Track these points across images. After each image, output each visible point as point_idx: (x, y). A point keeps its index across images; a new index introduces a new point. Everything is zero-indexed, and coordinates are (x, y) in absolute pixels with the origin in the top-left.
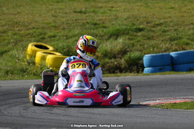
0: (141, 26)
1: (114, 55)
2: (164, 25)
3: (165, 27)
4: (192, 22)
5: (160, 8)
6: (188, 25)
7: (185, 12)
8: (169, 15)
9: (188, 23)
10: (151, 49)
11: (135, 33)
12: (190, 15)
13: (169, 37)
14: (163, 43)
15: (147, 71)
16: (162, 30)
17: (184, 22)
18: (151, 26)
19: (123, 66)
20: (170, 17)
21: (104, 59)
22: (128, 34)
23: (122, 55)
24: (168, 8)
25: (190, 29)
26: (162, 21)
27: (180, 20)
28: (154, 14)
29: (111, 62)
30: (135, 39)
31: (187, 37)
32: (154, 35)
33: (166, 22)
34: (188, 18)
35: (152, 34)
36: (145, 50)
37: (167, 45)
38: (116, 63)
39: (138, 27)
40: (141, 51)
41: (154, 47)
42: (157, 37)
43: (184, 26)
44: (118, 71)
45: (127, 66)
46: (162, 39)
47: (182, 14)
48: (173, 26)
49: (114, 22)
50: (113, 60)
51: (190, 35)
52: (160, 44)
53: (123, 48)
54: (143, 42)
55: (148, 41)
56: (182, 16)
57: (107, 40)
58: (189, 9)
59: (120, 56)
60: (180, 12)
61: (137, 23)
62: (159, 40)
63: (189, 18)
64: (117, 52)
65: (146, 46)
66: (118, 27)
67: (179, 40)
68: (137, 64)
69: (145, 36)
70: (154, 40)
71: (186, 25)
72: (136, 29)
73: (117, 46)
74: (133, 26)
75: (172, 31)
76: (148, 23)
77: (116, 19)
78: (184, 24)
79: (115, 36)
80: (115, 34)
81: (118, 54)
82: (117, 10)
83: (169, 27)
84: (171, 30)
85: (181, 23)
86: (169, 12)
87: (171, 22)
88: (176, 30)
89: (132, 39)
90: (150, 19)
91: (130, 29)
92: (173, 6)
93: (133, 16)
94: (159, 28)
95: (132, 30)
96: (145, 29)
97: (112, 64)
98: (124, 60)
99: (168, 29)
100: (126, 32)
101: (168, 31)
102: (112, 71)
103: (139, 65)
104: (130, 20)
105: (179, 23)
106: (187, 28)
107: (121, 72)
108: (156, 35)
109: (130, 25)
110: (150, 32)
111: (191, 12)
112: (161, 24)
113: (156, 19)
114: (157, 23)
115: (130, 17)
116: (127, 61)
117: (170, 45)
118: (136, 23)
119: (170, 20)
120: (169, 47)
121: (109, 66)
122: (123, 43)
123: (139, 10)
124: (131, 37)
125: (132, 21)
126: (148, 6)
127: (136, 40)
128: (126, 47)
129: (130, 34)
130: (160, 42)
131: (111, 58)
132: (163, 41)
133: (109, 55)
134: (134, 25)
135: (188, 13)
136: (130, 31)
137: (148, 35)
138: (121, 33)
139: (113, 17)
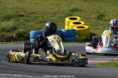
0: (22, 14)
1: (8, 30)
2: (35, 14)
3: (36, 14)
4: (51, 12)
5: (30, 3)
6: (49, 14)
7: (45, 6)
8: (36, 8)
9: (49, 13)
10: (30, 28)
11: (19, 18)
13: (39, 21)
14: (37, 24)
15: (32, 40)
16: (34, 17)
17: (46, 12)
18: (27, 14)
19: (14, 37)
20: (37, 9)
21: (2, 32)
22: (14, 18)
24: (35, 4)
25: (50, 16)
26: (33, 11)
28: (27, 7)
29: (8, 35)
30: (19, 21)
32: (30, 19)
33: (36, 12)
34: (48, 10)
35: (29, 18)
36: (27, 28)
37: (39, 25)
38: (10, 35)
39: (20, 14)
40: (24, 28)
41: (32, 27)
42: (32, 21)
44: (12, 40)
45: (17, 37)
46: (35, 22)
47: (44, 8)
48: (40, 15)
49: (5, 11)
50: (9, 33)
52: (35, 24)
53: (13, 26)
54: (24, 23)
55: (27, 23)
56: (45, 9)
57: (2, 21)
58: (47, 5)
59: (12, 31)
60: (43, 6)
61: (19, 11)
62: (34, 22)
64: (10, 28)
65: (26, 25)
66: (8, 14)
67: (45, 23)
68: (23, 36)
69: (25, 20)
70: (31, 22)
71: (48, 14)
72: (19, 15)
73: (9, 25)
75: (41, 17)
76: (25, 12)
77: (5, 8)
78: (46, 13)
79: (7, 19)
80: (7, 18)
81: (11, 30)
82: (4, 3)
83: (38, 15)
84: (39, 16)
86: (36, 6)
87: (38, 12)
88: (42, 17)
89: (17, 21)
90: (26, 10)
91: (15, 15)
92: (37, 2)
93: (15, 7)
94: (32, 15)
96: (24, 15)
97: (8, 36)
98: (16, 34)
99: (37, 16)
101: (38, 17)
102: (8, 39)
104: (14, 9)
105: (43, 13)
106: (49, 16)
107: (14, 41)
108: (31, 19)
109: (15, 12)
110: (27, 17)
111: (49, 7)
112: (33, 13)
113: (29, 10)
114: (30, 12)
115: (14, 8)
116: (17, 34)
118: (18, 11)
119: (37, 11)
120: (41, 27)
121: (6, 37)
122: (14, 23)
123: (17, 4)
124: (17, 20)
125: (15, 10)
126: (22, 2)
127: (20, 22)
128: (15, 26)
129: (16, 18)
130: (34, 23)
131: (7, 32)
133: (6, 30)
134: (17, 13)
135: (47, 7)
136: (16, 16)
137: (27, 19)
138: (10, 17)
139: (4, 8)
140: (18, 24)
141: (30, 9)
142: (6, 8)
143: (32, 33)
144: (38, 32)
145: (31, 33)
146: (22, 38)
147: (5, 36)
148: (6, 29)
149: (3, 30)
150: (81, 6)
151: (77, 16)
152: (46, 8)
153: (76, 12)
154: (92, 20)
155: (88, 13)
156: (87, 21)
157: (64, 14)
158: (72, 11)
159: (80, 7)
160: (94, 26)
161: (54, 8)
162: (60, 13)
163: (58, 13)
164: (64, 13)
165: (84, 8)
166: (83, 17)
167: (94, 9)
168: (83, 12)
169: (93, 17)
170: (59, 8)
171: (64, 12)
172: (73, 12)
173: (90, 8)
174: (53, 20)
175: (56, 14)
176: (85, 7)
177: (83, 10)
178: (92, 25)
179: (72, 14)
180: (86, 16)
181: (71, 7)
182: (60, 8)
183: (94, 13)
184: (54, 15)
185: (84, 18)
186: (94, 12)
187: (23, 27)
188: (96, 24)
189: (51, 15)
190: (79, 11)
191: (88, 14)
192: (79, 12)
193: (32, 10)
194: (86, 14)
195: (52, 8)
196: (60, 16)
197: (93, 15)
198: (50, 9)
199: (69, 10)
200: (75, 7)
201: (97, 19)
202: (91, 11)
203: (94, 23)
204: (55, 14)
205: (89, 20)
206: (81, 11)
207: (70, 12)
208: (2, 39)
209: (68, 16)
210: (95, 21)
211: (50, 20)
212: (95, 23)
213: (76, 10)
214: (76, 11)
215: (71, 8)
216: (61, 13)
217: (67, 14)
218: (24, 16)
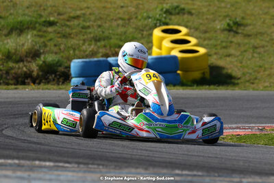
0: (52, 19)
1: (20, 57)
2: (82, 19)
3: (84, 21)
4: (120, 16)
6: (116, 20)
8: (85, 5)
10: (71, 52)
11: (45, 29)
12: (116, 6)
13: (92, 35)
15: (76, 82)
16: (81, 25)
17: (108, 15)
18: (64, 19)
19: (35, 74)
20: (88, 8)
21: (7, 62)
22: (34, 28)
23: (32, 58)
25: (118, 25)
26: (78, 13)
27: (102, 12)
28: (64, 2)
29: (19, 68)
30: (45, 37)
31: (117, 37)
32: (71, 32)
33: (84, 14)
34: (112, 10)
35: (68, 30)
36: (63, 52)
37: (92, 47)
38: (25, 69)
39: (48, 19)
40: (56, 53)
41: (74, 50)
42: (77, 36)
43: (109, 21)
44: (29, 80)
45: (41, 73)
46: (82, 37)
47: (103, 5)
48: (95, 21)
49: (12, 11)
50: (21, 65)
51: (121, 35)
52: (83, 44)
54: (58, 41)
55: (64, 40)
56: (104, 7)
57: (6, 36)
59: (29, 59)
60: (100, 1)
61: (45, 14)
62: (80, 40)
63: (115, 11)
64: (25, 54)
65: (62, 47)
66: (20, 19)
67: (106, 41)
68: (54, 72)
69: (59, 33)
70: (73, 38)
71: (112, 19)
72: (45, 22)
73: (23, 45)
74: (40, 18)
75: (96, 28)
76: (59, 14)
77: (13, 6)
78: (108, 19)
79: (18, 31)
80: (17, 29)
81: (26, 56)
83: (90, 21)
84: (93, 26)
85: (105, 16)
87: (90, 14)
88: (100, 26)
89: (41, 36)
90: (61, 9)
91: (36, 22)
93: (36, 3)
94: (76, 22)
95: (40, 24)
96: (57, 22)
97: (20, 71)
98: (37, 66)
99: (88, 24)
100: (32, 26)
101: (89, 27)
102: (20, 79)
103: (58, 73)
104: (33, 8)
105: (102, 16)
106: (114, 24)
107: (34, 83)
108: (74, 31)
109: (35, 15)
110: (64, 28)
111: (115, 3)
112: (77, 17)
113: (69, 10)
114: (72, 15)
115: (33, 6)
116: (40, 67)
117: (96, 47)
118: (43, 13)
119: (88, 12)
120: (95, 50)
121: (15, 73)
122: (33, 41)
124: (40, 33)
125: (37, 11)
127: (48, 38)
129: (38, 29)
130: (81, 42)
131: (17, 62)
132: (84, 40)
133: (14, 57)
134: (41, 16)
135: (111, 3)
136: (37, 25)
137: (63, 32)
138: (24, 27)
139: (9, 4)
140: (44, 42)
141: (70, 8)
142: (15, 5)
143: (75, 65)
144: (90, 62)
145: (72, 65)
146: (53, 76)
147: (13, 71)
148: (15, 54)
149: (9, 56)
150: (190, 2)
151: (179, 25)
152: (109, 5)
153: (178, 16)
154: (214, 35)
155: (205, 17)
156: (203, 36)
157: (150, 20)
158: (168, 12)
159: (187, 4)
160: (219, 47)
161: (127, 7)
162: (139, 17)
163: (136, 18)
164: (149, 18)
165: (195, 7)
166: (194, 28)
167: (219, 7)
168: (194, 16)
169: (219, 27)
170: (137, 7)
171: (151, 16)
172: (170, 17)
173: (210, 5)
174: (125, 33)
175: (132, 21)
176: (198, 3)
177: (193, 11)
178: (216, 46)
179: (168, 21)
180: (201, 24)
181: (167, 3)
182: (141, 6)
183: (221, 18)
184: (127, 22)
185: (196, 29)
186: (220, 16)
187: (55, 49)
188: (224, 44)
189: (120, 22)
190: (184, 14)
191: (206, 21)
192: (186, 16)
193: (76, 10)
194: (201, 21)
195: (122, 7)
196: (140, 24)
197: (217, 22)
198: (117, 8)
199: (162, 10)
200: (175, 4)
201: (226, 32)
202: (213, 14)
203: (219, 42)
204: (129, 19)
205: (207, 35)
206: (190, 13)
207: (164, 15)
208: (6, 78)
209: (159, 26)
210: (222, 36)
211: (117, 35)
212: (222, 42)
213: (177, 11)
214: (178, 14)
215: (166, 6)
216: (143, 17)
217: (157, 20)
218: (58, 24)
